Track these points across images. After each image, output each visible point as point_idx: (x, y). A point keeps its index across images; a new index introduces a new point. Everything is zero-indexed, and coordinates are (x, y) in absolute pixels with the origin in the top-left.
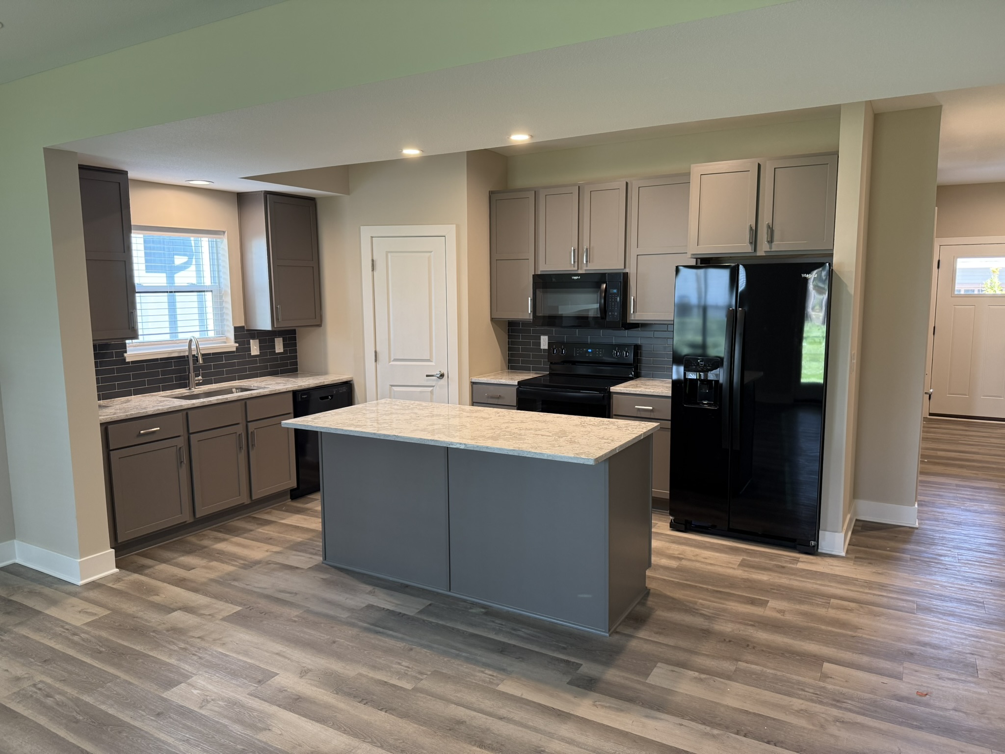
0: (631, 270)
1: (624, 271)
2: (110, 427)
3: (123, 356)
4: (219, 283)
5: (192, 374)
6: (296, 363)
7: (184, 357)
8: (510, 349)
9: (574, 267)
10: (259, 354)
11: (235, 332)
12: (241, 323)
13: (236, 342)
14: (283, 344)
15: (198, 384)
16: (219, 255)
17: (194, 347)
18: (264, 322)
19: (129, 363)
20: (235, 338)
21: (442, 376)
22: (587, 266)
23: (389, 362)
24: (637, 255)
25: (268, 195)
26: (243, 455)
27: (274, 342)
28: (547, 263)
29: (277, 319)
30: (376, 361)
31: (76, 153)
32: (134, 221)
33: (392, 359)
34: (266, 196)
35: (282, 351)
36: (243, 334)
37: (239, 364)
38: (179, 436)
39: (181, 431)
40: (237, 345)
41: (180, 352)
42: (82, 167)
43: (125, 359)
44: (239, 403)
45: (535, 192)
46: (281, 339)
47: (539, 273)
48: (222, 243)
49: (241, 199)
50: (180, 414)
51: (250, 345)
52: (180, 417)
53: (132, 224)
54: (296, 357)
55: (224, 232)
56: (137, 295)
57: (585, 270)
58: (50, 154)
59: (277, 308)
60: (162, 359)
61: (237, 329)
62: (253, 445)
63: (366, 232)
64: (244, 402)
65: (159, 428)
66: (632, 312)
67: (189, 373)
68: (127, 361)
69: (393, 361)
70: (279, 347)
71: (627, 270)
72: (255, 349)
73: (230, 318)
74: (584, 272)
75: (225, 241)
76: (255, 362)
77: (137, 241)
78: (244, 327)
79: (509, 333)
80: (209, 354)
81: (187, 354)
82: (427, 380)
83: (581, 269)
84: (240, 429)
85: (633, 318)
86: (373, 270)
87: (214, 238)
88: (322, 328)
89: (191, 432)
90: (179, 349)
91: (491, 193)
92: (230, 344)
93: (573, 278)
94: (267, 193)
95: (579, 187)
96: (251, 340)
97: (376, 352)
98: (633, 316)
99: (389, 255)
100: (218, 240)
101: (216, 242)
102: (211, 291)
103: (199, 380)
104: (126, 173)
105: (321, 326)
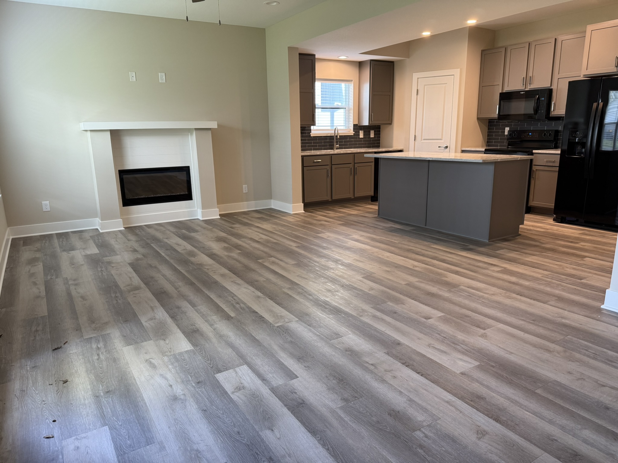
0: (554, 87)
1: (551, 88)
2: (304, 158)
3: (310, 134)
4: (349, 104)
5: (335, 144)
6: (379, 143)
7: (332, 136)
8: (488, 136)
9: (523, 87)
10: (363, 137)
11: (354, 127)
12: (356, 123)
13: (354, 131)
14: (374, 134)
15: (337, 149)
16: (350, 91)
17: (336, 132)
18: (366, 122)
19: (312, 137)
20: (354, 130)
21: (447, 147)
22: (530, 86)
23: (421, 141)
24: (558, 79)
25: (372, 62)
26: (352, 177)
27: (370, 132)
28: (509, 86)
29: (371, 120)
30: (415, 140)
31: (298, 48)
32: (317, 76)
33: (423, 139)
34: (371, 62)
35: (373, 137)
36: (357, 128)
37: (355, 141)
38: (328, 165)
39: (329, 163)
40: (354, 132)
41: (331, 134)
42: (300, 54)
43: (310, 135)
44: (352, 154)
45: (506, 48)
46: (373, 131)
47: (504, 92)
48: (351, 86)
49: (360, 64)
50: (329, 156)
51: (359, 133)
52: (329, 157)
53: (316, 78)
54: (379, 140)
55: (352, 80)
56: (316, 109)
57: (529, 89)
58: (290, 49)
59: (371, 115)
60: (324, 136)
61: (354, 125)
62: (356, 173)
63: (416, 76)
64: (353, 154)
65: (321, 160)
66: (552, 110)
67: (334, 143)
68: (311, 136)
69: (423, 140)
70: (372, 135)
71: (552, 87)
72: (361, 135)
73: (352, 120)
74: (528, 90)
75: (353, 85)
76: (361, 141)
77: (318, 85)
78: (357, 124)
79: (488, 126)
80: (342, 136)
81: (333, 135)
82: (440, 149)
83: (527, 88)
84: (351, 166)
85: (553, 114)
86: (417, 95)
87: (347, 84)
88: (391, 125)
89: (332, 164)
90: (331, 133)
91: (483, 51)
92: (352, 133)
93: (521, 93)
94: (371, 60)
95: (529, 43)
96: (360, 131)
97: (415, 136)
98: (553, 112)
99: (426, 86)
100: (350, 84)
101: (349, 85)
102: (345, 108)
103: (337, 146)
104: (314, 55)
105: (391, 124)
